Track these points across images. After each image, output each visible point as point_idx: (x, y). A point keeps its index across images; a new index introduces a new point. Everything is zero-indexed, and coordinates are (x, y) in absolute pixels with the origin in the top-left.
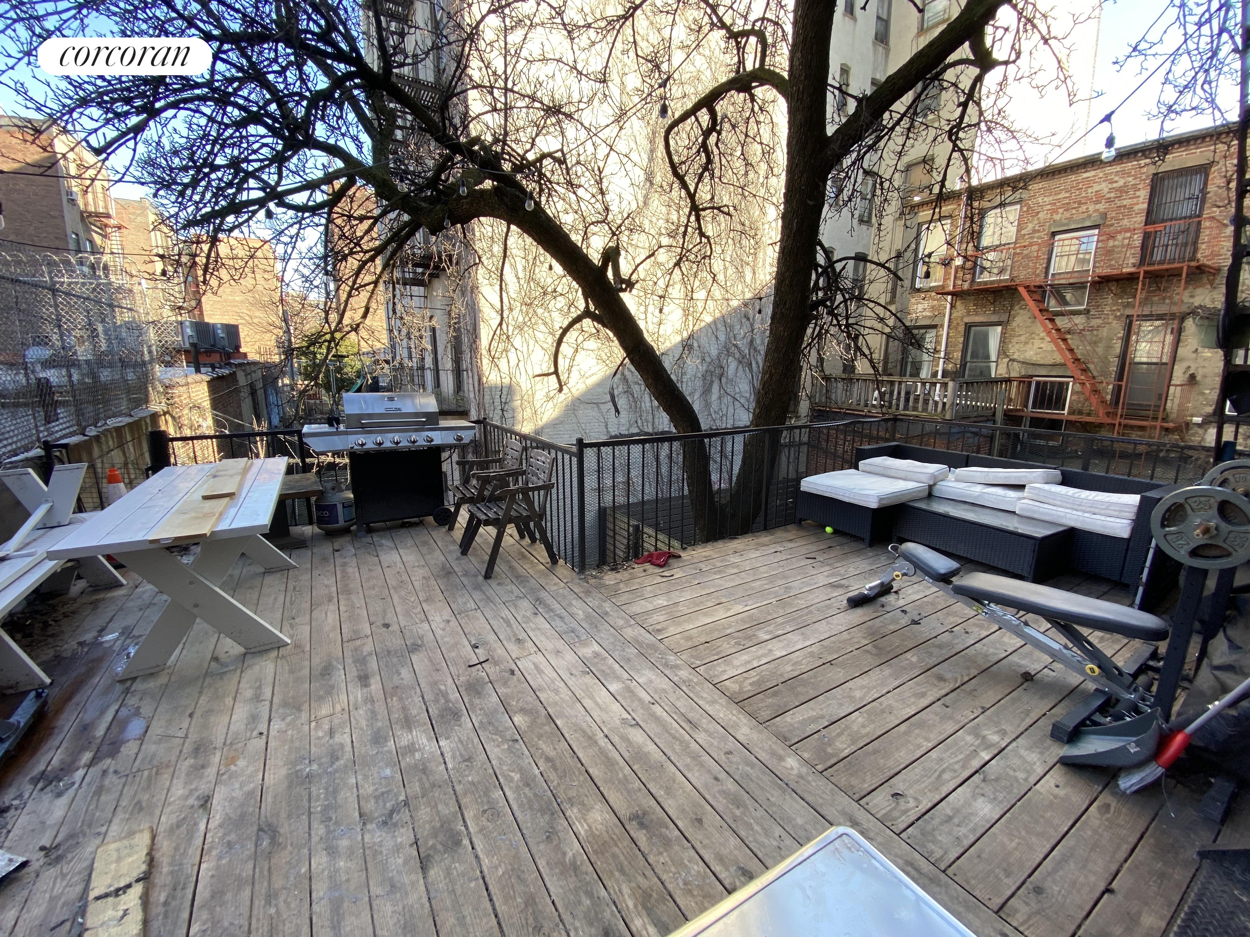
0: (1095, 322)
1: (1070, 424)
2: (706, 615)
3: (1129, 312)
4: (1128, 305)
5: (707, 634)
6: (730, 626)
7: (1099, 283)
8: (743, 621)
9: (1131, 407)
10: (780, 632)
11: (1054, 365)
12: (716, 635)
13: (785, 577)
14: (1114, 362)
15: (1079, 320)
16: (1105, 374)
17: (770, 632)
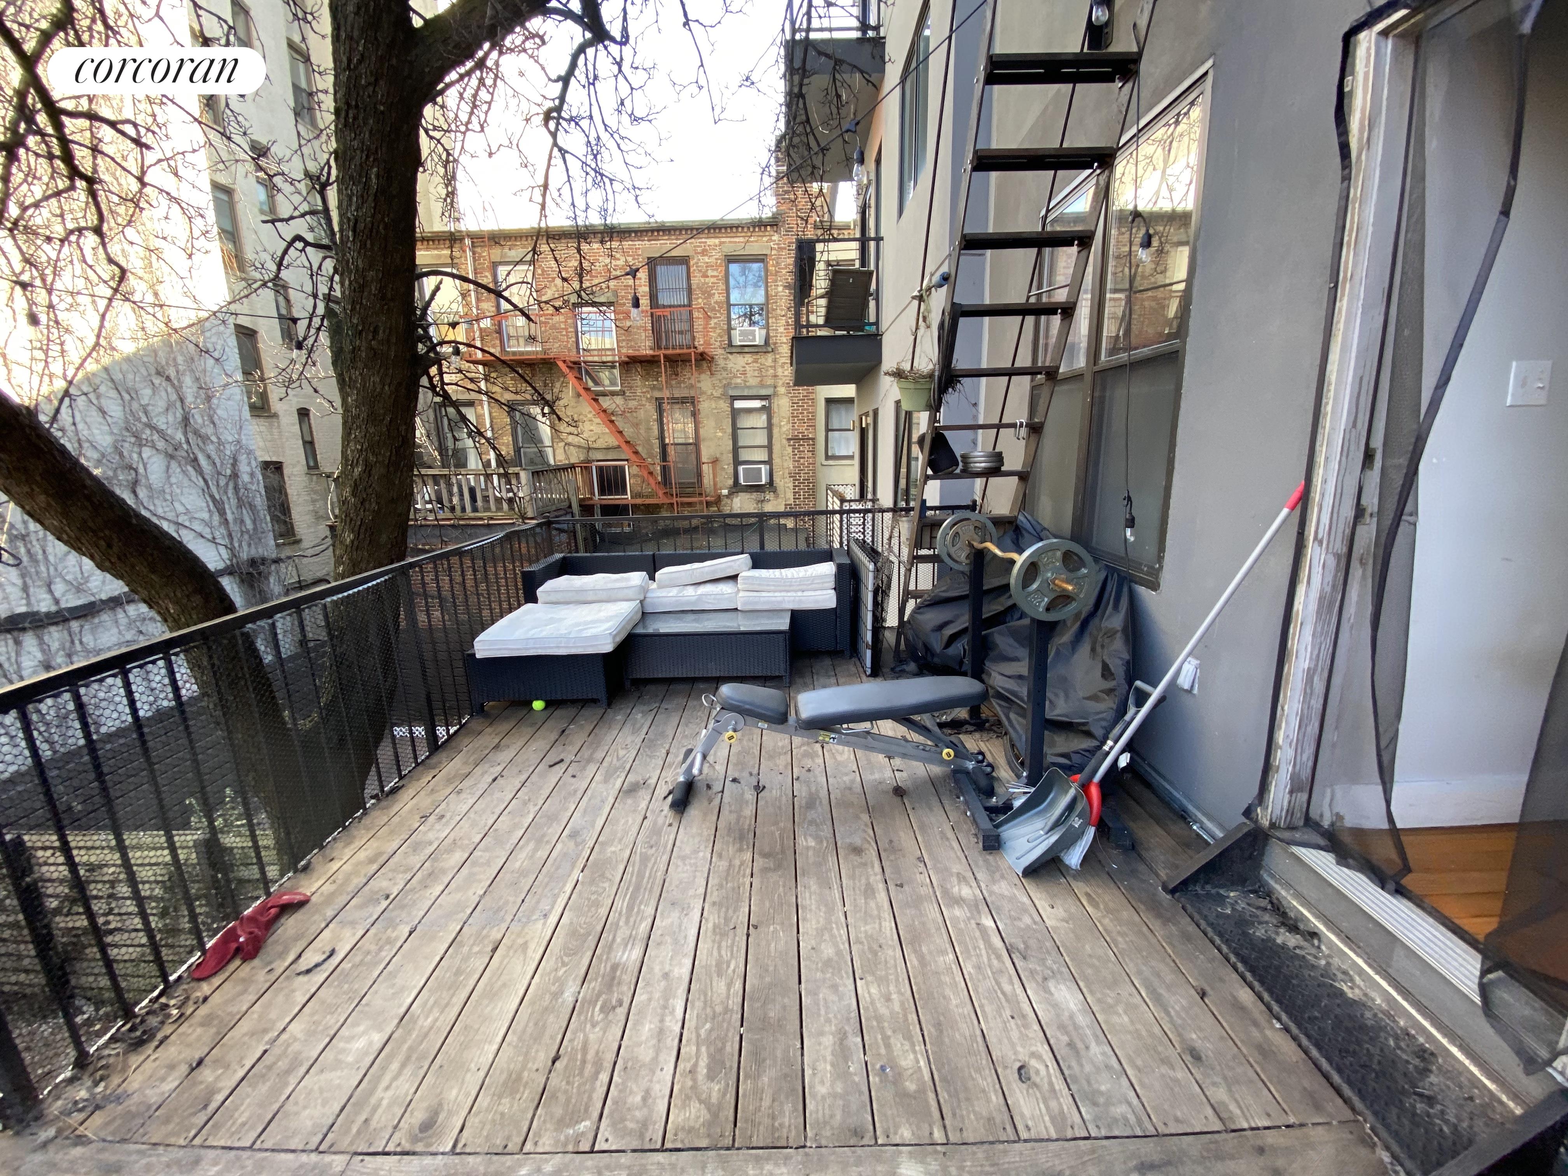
0: (632, 404)
1: (635, 506)
2: (492, 995)
3: (658, 394)
4: (654, 388)
5: (537, 1038)
6: (562, 983)
7: (627, 363)
8: (570, 952)
9: (682, 486)
10: (644, 926)
11: (607, 449)
12: (555, 1024)
13: (552, 818)
14: (656, 443)
15: (619, 400)
16: (651, 456)
17: (630, 940)
